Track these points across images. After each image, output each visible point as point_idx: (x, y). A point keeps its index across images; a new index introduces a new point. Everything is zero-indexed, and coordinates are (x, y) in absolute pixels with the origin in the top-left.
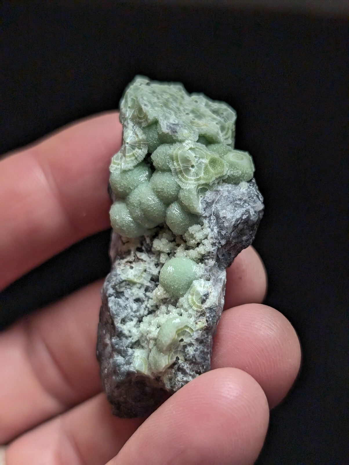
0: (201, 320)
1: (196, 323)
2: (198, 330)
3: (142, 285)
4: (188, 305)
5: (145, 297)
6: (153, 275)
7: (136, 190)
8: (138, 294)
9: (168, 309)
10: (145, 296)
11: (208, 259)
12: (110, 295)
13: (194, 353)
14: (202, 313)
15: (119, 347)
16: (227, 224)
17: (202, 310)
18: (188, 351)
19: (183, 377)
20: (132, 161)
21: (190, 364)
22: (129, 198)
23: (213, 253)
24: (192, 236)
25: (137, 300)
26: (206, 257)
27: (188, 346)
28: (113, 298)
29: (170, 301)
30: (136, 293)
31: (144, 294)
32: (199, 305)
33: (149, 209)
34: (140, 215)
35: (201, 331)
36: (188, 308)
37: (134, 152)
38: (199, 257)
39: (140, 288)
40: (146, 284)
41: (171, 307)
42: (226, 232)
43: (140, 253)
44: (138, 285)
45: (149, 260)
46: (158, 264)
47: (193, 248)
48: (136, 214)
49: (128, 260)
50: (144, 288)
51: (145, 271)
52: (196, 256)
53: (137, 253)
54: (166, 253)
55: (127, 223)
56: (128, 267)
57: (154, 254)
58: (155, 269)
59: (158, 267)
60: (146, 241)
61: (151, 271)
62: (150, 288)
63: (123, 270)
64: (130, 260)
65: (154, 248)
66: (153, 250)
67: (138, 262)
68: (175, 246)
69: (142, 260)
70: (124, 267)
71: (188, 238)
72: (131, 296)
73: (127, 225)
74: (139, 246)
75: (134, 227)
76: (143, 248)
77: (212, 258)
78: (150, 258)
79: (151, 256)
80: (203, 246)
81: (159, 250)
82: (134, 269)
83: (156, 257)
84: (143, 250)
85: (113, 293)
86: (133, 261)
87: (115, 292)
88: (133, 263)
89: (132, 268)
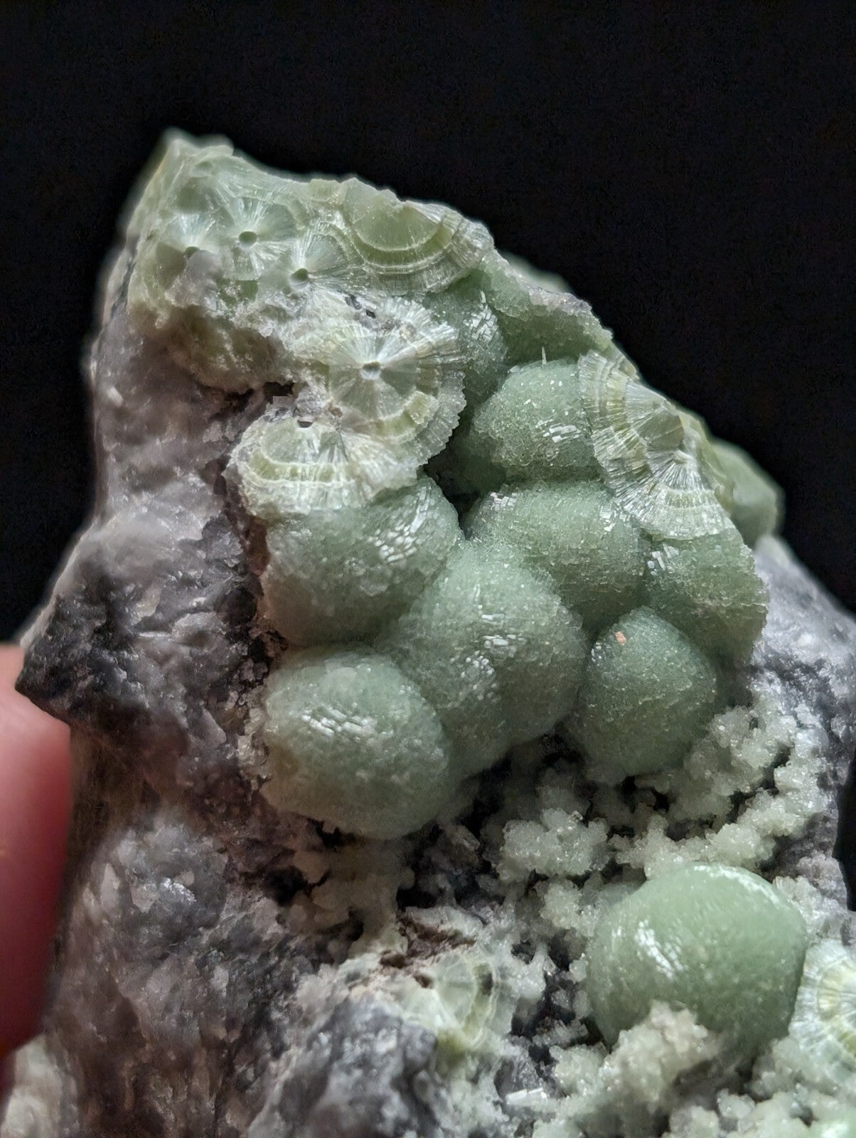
3: (485, 1060)
4: (831, 1063)
5: (506, 1119)
6: (521, 1003)
7: (445, 582)
8: (474, 1109)
9: (724, 1112)
10: (504, 1112)
11: (807, 853)
12: (402, 1127)
16: (845, 690)
20: (409, 445)
22: (412, 624)
23: (826, 819)
24: (725, 761)
26: (797, 849)
29: (720, 1074)
30: (466, 1107)
31: (496, 1103)
33: (533, 658)
34: (480, 698)
36: (838, 1073)
37: (408, 403)
38: (766, 853)
39: (474, 1080)
41: (734, 1106)
42: (848, 725)
43: (431, 911)
44: (470, 1062)
45: (484, 936)
46: (528, 943)
47: (708, 824)
48: (462, 694)
49: (385, 953)
50: (493, 1074)
51: (487, 985)
52: (758, 847)
53: (413, 913)
54: (569, 878)
55: (417, 749)
56: (406, 981)
57: (501, 900)
58: (524, 968)
59: (532, 957)
60: (448, 843)
61: (510, 981)
62: (516, 1066)
63: (399, 996)
64: (394, 953)
65: (513, 865)
66: (506, 876)
67: (434, 953)
68: (610, 836)
69: (455, 939)
70: (395, 987)
71: (708, 774)
72: (458, 1123)
73: (416, 754)
74: (408, 877)
75: (444, 765)
76: (441, 881)
77: (822, 847)
78: (485, 923)
79: (487, 912)
80: (779, 799)
81: (540, 869)
82: (437, 985)
83: (518, 913)
84: (441, 892)
85: (405, 1116)
86: (413, 953)
87: (411, 1111)
88: (417, 960)
89: (425, 982)
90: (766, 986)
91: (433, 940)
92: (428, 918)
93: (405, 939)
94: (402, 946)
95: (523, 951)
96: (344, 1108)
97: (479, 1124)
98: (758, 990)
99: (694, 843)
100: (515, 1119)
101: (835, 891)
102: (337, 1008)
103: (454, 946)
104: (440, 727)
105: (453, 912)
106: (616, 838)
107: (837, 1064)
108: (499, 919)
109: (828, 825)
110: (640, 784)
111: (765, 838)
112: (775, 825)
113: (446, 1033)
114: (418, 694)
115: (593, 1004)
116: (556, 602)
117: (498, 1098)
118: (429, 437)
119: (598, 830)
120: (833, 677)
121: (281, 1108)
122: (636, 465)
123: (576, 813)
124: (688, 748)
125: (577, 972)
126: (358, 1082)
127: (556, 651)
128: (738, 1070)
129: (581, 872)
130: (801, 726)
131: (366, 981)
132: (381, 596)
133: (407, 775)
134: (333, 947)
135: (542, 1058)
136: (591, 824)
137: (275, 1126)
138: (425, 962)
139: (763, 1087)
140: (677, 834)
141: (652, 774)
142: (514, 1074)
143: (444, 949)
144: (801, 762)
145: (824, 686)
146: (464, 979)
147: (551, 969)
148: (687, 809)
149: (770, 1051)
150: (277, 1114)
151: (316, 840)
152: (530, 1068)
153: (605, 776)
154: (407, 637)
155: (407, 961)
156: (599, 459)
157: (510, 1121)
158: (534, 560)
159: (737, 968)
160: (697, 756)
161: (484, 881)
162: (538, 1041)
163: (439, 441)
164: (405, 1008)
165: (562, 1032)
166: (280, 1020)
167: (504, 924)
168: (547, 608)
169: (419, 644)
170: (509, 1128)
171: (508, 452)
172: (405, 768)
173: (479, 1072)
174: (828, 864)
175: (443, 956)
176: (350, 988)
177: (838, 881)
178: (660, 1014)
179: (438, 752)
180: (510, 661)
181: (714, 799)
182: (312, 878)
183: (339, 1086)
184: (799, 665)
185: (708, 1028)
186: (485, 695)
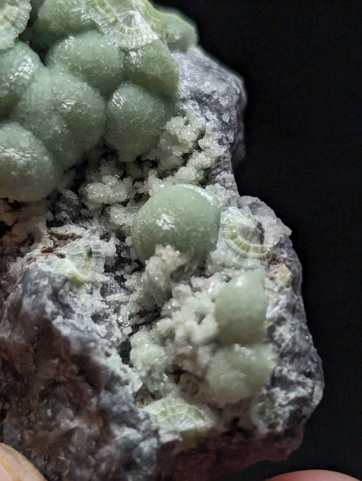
0: (276, 270)
1: (272, 279)
2: (282, 288)
3: (94, 284)
4: (236, 256)
5: (108, 306)
6: (107, 258)
7: (34, 85)
8: (92, 305)
9: (194, 285)
10: (106, 304)
11: (219, 173)
12: (55, 315)
13: (293, 334)
14: (270, 260)
15: (119, 409)
16: (227, 102)
17: (267, 255)
18: (281, 335)
19: (286, 394)
20: (8, 29)
21: (291, 362)
22: (24, 106)
23: (225, 158)
24: (175, 141)
25: (96, 318)
26: (214, 172)
27: (276, 325)
28: (59, 319)
29: (190, 270)
30: (88, 304)
32: (258, 245)
33: (79, 111)
34: (60, 132)
35: (288, 287)
36: (239, 260)
37: (5, 12)
38: (200, 176)
39: (91, 293)
40: (101, 280)
41: (198, 282)
42: (230, 117)
43: (61, 227)
44: (87, 286)
45: (87, 233)
46: (107, 234)
47: (175, 169)
48: (51, 132)
49: (44, 248)
50: (99, 290)
51: (90, 253)
52: (196, 175)
53: (54, 229)
54: (119, 203)
55: (36, 158)
56: (53, 257)
57: (91, 218)
58: (106, 244)
59: (109, 239)
60: (64, 198)
61: (100, 250)
62: (109, 285)
63: (49, 263)
64: (47, 247)
65: (93, 202)
66: (91, 207)
67: (65, 244)
68: (134, 183)
69: (74, 237)
70: (47, 260)
71: (169, 147)
72: (85, 311)
73: (36, 161)
74: (50, 215)
75: (50, 164)
76: (64, 215)
77: (225, 170)
78: (86, 229)
79: (87, 224)
80: (202, 153)
81: (106, 202)
82: (67, 256)
83: (100, 222)
84: (65, 219)
85: (55, 310)
86: (56, 246)
87: (58, 308)
88: (58, 248)
89: (62, 256)
90: (201, 229)
91: (64, 239)
92: (60, 231)
93: (52, 241)
94: (50, 244)
95: (105, 237)
96: (30, 312)
97: (96, 311)
98: (198, 231)
99: (169, 178)
100: (112, 306)
101: (232, 186)
102: (25, 273)
103: (74, 240)
104: (44, 148)
105: (71, 226)
106: (136, 183)
107: (238, 256)
108: (92, 226)
109: (226, 160)
110: (143, 159)
111: (199, 171)
112: (202, 164)
113: (72, 275)
114: (32, 136)
115: (137, 254)
116: (85, 85)
117: (103, 299)
118: (17, 25)
119: (128, 181)
120: (221, 98)
121: (8, 318)
122: (112, 20)
123: (116, 175)
124: (158, 138)
125: (128, 241)
126: (35, 300)
127: (89, 106)
128: (198, 267)
129: (123, 200)
130: (208, 120)
131: (35, 260)
132: (7, 96)
133: (33, 170)
134: (22, 250)
135: (121, 280)
136: (124, 179)
137: (7, 326)
138: (61, 248)
139: (210, 272)
140: (162, 176)
141: (147, 153)
142: (109, 289)
143: (69, 242)
144: (209, 135)
145: (217, 102)
146: (79, 252)
147: (118, 242)
148: (164, 165)
149: (210, 256)
150: (7, 321)
151: (9, 208)
152: (116, 285)
153: (128, 157)
154: (22, 112)
155: (53, 249)
156: (95, 20)
157: (109, 308)
158: (73, 70)
159: (187, 224)
160: (163, 141)
161: (83, 211)
162: (118, 273)
163: (22, 25)
164: (52, 267)
165: (128, 268)
166: (5, 284)
167: (94, 227)
168: (82, 88)
169: (28, 113)
170: (110, 310)
171: (54, 25)
172: (32, 167)
173: (92, 289)
174: (229, 176)
175: (69, 245)
176: (29, 264)
177: (233, 182)
178: (159, 250)
179: (46, 158)
180: (69, 114)
181: (174, 158)
182: (9, 224)
183: (27, 303)
184: (205, 95)
185: (181, 251)
186: (62, 131)
